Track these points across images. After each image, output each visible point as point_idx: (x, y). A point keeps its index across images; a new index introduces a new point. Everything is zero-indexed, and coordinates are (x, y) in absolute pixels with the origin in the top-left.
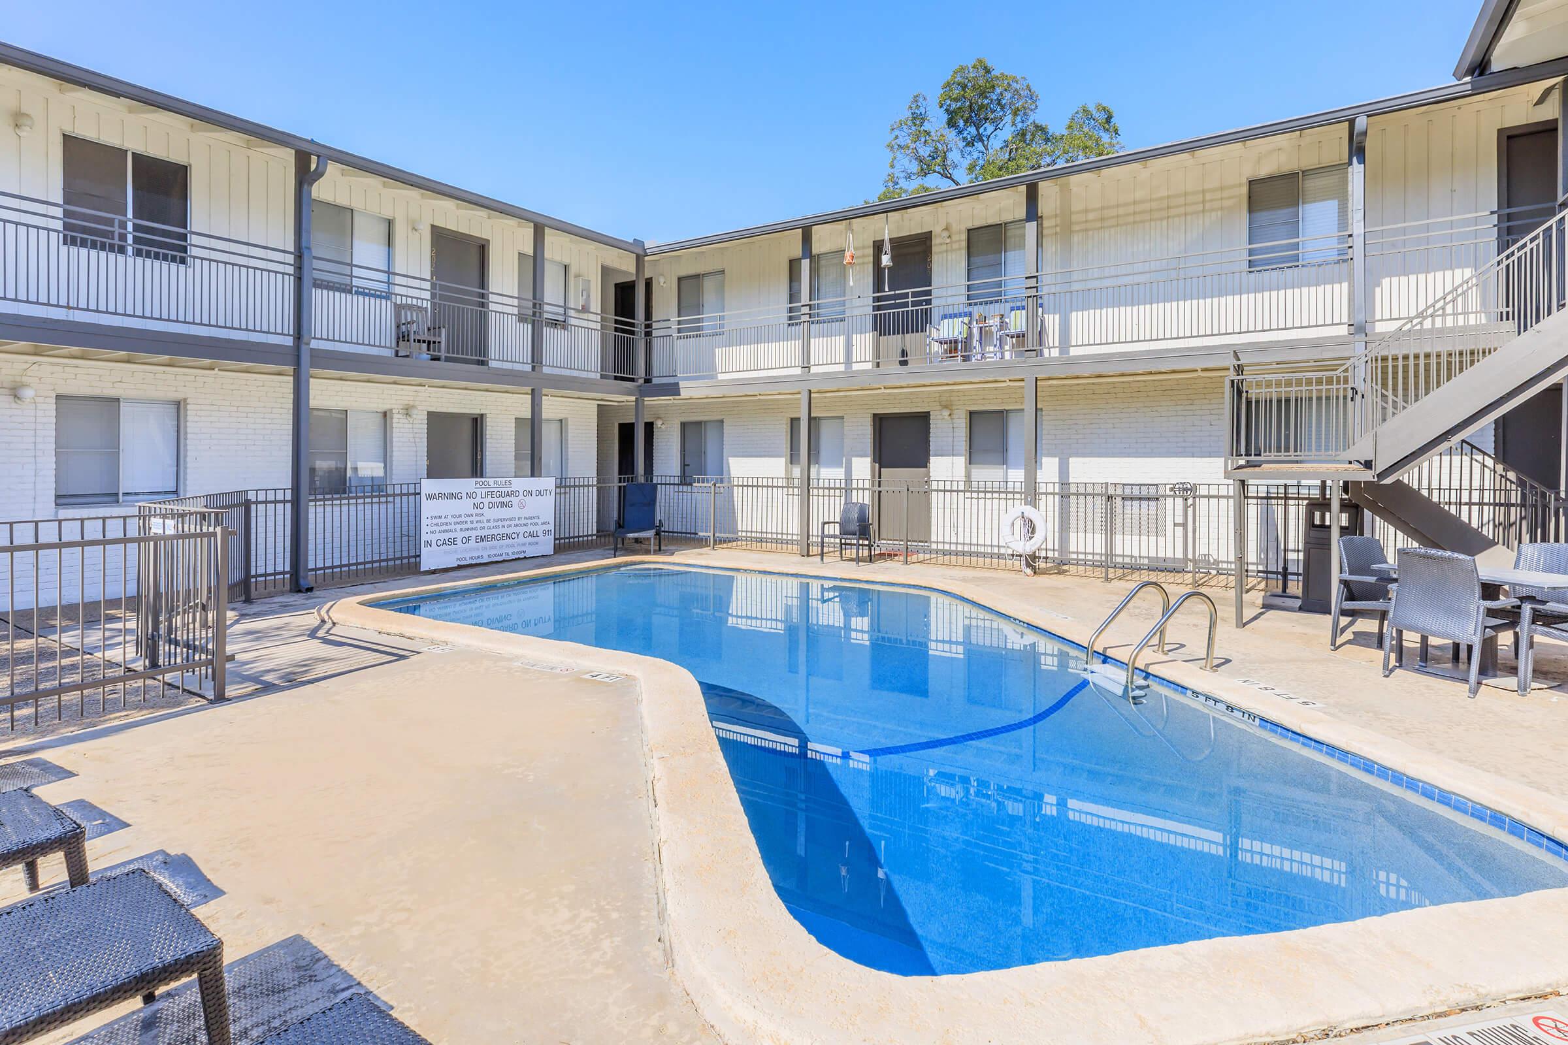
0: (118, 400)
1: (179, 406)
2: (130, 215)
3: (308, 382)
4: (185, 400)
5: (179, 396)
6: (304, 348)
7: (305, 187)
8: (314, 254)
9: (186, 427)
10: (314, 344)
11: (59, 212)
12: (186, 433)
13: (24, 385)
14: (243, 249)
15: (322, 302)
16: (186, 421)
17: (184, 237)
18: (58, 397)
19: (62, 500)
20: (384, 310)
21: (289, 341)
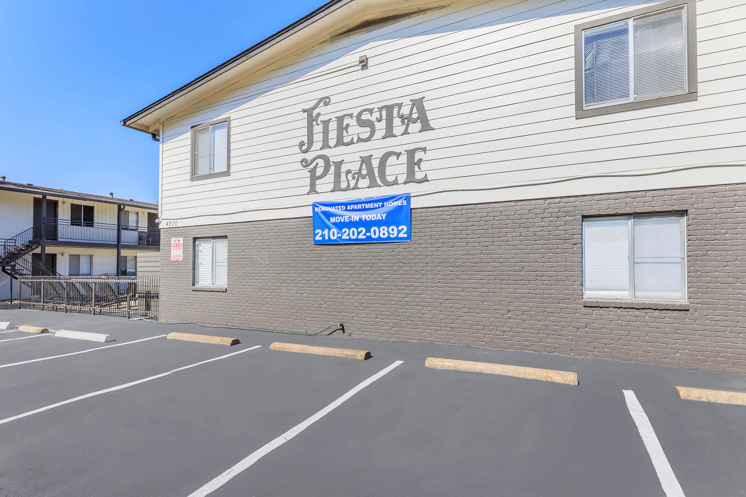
0: (79, 255)
1: (91, 256)
2: (82, 221)
3: (120, 250)
4: (93, 255)
5: (91, 254)
6: (120, 244)
7: (120, 211)
8: (122, 225)
9: (93, 260)
10: (122, 243)
11: (70, 222)
12: (93, 262)
13: (64, 253)
14: (105, 225)
15: (123, 232)
16: (93, 259)
17: (93, 224)
18: (69, 255)
19: (70, 275)
20: (136, 233)
21: (116, 243)
